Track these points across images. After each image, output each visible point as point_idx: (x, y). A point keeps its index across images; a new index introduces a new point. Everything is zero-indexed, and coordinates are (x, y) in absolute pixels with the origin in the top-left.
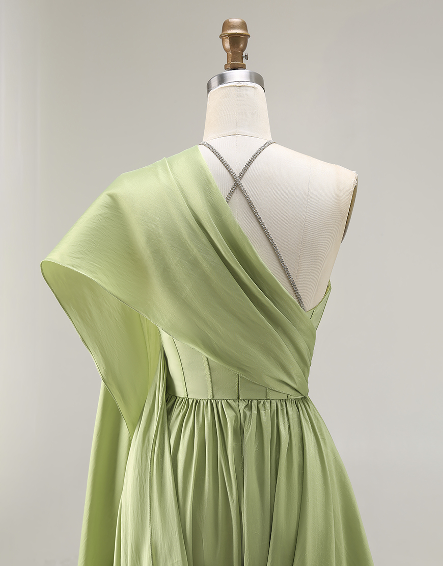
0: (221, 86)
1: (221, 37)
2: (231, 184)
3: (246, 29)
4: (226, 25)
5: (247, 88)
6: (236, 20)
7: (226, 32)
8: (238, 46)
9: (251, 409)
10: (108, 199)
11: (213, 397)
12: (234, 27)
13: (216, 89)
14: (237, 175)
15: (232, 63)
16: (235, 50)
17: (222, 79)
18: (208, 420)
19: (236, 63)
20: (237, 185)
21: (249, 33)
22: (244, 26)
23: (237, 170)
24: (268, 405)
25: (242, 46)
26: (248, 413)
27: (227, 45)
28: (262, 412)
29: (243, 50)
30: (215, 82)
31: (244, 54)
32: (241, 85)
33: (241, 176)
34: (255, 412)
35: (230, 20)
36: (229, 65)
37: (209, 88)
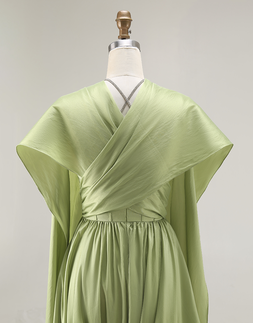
0: (117, 48)
1: (116, 20)
2: (123, 103)
3: (130, 17)
4: (119, 14)
5: (131, 49)
6: (124, 12)
7: (119, 18)
8: (126, 26)
9: (133, 227)
10: (54, 110)
11: (112, 221)
12: (123, 15)
13: (114, 50)
14: (127, 98)
15: (122, 35)
16: (124, 28)
17: (117, 45)
18: (108, 233)
19: (125, 35)
20: (127, 103)
21: (132, 18)
22: (129, 15)
23: (127, 95)
24: (142, 225)
25: (128, 26)
26: (131, 229)
27: (120, 25)
28: (139, 229)
29: (128, 28)
30: (113, 46)
31: (129, 30)
32: (128, 48)
33: (129, 98)
34: (135, 228)
35: (121, 12)
36: (121, 37)
37: (110, 49)
